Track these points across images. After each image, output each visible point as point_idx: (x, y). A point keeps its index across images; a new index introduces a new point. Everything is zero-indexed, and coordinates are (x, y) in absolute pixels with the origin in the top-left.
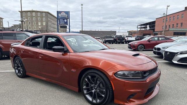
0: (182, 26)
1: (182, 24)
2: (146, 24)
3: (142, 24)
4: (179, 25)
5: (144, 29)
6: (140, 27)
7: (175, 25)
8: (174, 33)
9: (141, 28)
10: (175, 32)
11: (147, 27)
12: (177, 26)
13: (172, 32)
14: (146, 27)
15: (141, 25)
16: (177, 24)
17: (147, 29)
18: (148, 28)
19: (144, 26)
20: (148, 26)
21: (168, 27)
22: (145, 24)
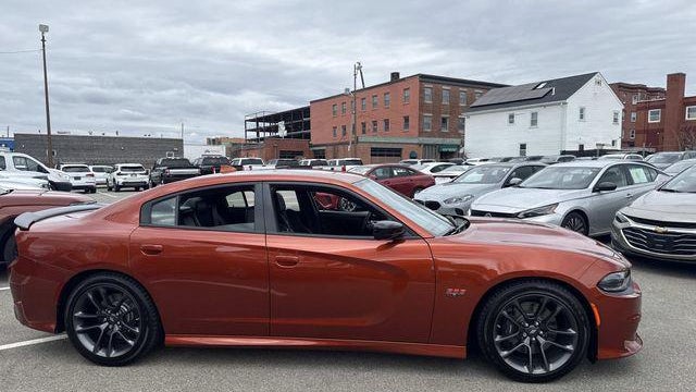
0: (387, 128)
1: (387, 122)
2: (276, 118)
3: (259, 116)
4: (381, 125)
5: (268, 134)
6: (253, 125)
7: (369, 127)
8: (373, 150)
9: (258, 130)
10: (374, 146)
11: (277, 127)
12: (375, 130)
13: (366, 145)
14: (276, 129)
15: (258, 120)
16: (375, 123)
17: (279, 134)
18: (282, 132)
19: (267, 124)
20: (281, 125)
21: (350, 130)
22: (269, 117)
